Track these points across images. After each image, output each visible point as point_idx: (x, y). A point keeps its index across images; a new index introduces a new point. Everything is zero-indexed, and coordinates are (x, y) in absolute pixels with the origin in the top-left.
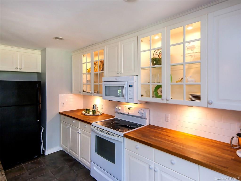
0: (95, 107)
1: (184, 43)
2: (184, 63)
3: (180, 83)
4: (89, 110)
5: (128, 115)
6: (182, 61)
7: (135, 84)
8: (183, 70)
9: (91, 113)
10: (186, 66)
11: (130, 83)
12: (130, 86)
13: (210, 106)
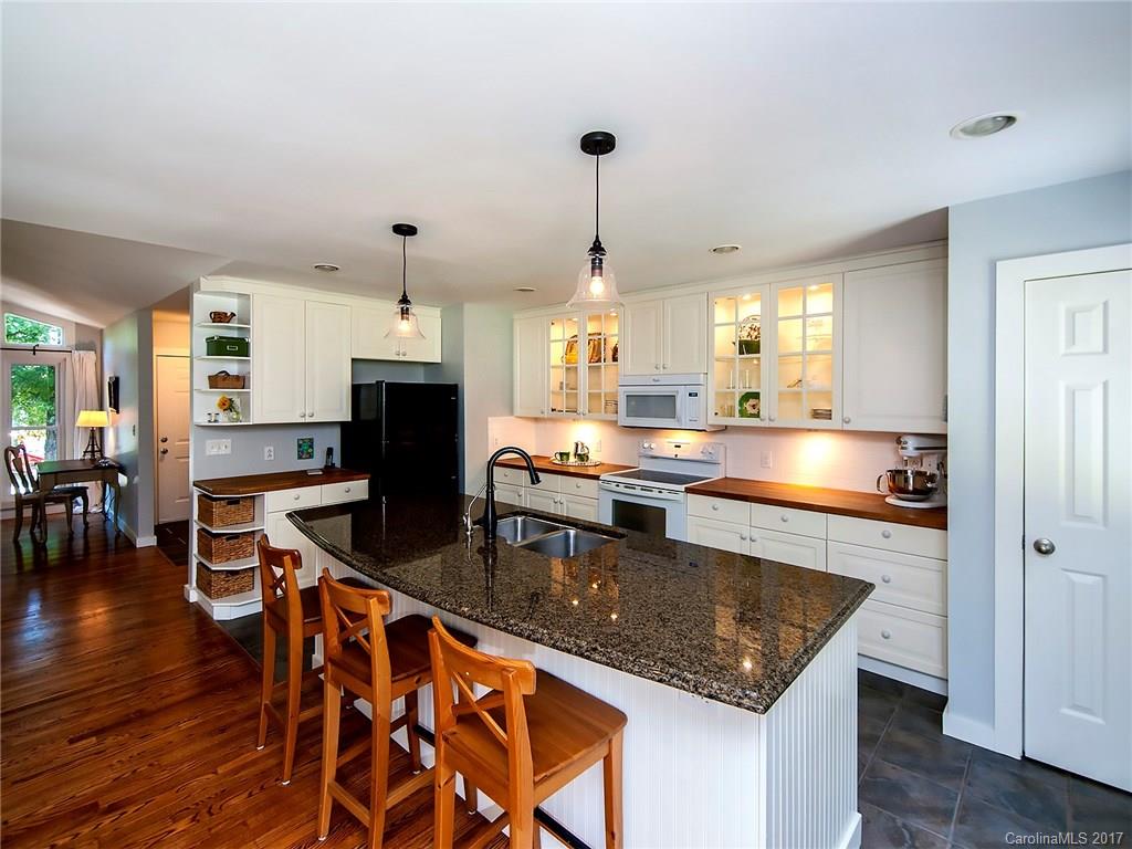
0: (580, 447)
1: (804, 317)
2: (804, 353)
3: (795, 389)
4: (568, 454)
5: (676, 459)
6: (800, 349)
7: (701, 391)
8: (801, 365)
9: (572, 459)
10: (808, 357)
11: (693, 389)
12: (690, 395)
13: (847, 427)
